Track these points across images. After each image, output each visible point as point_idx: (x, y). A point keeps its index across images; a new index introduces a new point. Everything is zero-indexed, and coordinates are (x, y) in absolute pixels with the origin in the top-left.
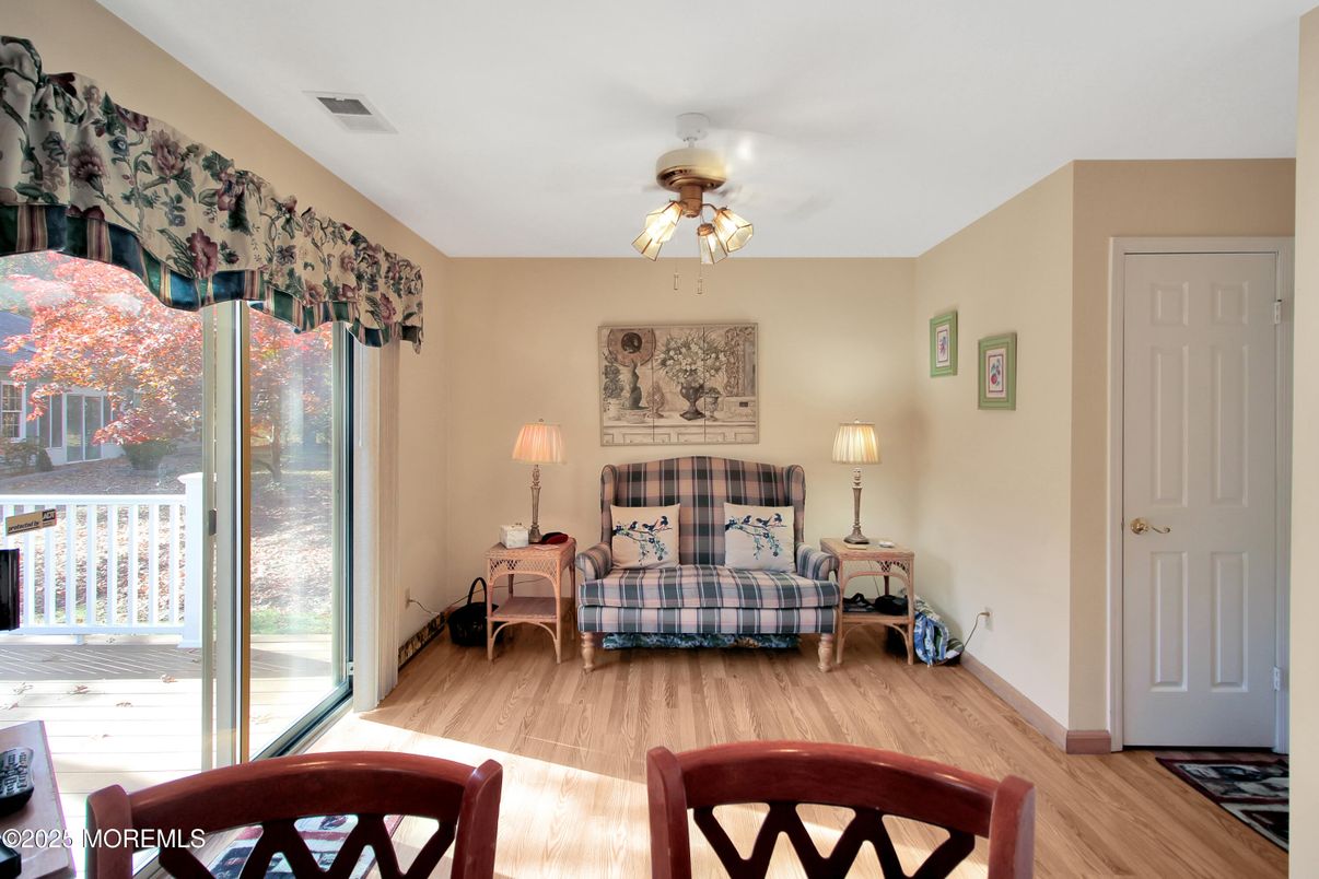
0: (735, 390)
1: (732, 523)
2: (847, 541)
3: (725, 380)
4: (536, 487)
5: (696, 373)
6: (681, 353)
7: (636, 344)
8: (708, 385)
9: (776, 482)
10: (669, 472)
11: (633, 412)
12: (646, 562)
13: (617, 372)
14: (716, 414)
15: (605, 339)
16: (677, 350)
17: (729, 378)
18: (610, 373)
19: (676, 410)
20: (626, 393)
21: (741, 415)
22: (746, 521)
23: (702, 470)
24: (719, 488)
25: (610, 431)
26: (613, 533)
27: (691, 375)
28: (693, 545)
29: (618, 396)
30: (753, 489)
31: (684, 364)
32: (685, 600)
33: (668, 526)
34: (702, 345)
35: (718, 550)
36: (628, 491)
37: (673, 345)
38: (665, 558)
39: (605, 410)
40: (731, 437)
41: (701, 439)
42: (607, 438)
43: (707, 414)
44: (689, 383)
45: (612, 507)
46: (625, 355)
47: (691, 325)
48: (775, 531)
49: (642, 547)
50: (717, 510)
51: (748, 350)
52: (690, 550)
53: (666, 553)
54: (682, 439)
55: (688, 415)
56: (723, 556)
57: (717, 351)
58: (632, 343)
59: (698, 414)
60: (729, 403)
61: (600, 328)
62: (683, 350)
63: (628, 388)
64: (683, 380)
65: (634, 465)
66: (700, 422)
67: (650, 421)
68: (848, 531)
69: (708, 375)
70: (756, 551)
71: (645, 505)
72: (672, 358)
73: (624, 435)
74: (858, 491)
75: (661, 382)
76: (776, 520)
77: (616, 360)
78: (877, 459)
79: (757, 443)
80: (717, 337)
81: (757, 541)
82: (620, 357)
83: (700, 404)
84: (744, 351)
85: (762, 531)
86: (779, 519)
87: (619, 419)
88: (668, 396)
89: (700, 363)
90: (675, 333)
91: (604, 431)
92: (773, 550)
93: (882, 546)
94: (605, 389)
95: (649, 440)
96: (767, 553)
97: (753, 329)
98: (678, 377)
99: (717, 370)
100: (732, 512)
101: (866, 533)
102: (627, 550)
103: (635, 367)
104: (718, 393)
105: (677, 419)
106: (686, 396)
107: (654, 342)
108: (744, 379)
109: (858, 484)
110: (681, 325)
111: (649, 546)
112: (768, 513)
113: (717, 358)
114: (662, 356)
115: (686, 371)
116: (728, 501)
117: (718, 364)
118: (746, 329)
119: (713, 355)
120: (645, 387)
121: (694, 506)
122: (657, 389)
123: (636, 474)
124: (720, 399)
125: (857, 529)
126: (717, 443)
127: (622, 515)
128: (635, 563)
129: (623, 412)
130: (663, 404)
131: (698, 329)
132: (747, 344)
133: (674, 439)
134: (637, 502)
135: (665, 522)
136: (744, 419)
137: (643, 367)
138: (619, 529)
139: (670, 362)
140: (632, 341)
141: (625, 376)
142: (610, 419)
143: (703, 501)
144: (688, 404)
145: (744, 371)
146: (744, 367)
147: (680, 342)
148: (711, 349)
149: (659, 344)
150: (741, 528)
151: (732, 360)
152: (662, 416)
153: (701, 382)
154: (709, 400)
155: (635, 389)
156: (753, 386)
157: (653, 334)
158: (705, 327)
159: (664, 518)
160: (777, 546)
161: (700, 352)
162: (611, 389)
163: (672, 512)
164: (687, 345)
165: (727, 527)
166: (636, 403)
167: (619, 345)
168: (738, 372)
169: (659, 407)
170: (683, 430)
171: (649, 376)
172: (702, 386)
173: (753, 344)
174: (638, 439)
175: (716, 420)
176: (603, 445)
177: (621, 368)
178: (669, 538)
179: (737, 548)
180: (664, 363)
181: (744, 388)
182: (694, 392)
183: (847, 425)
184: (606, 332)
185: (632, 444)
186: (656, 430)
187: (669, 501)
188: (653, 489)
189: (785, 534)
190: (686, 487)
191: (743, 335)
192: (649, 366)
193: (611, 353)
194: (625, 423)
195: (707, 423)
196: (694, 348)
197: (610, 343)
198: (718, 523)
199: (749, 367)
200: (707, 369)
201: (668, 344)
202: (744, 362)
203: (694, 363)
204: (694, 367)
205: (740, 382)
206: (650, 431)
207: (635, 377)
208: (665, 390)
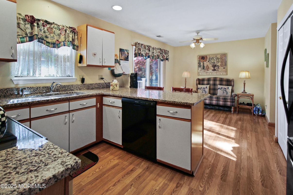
0: (222, 66)
1: (219, 88)
2: (242, 92)
3: (220, 64)
4: (186, 81)
9: (229, 82)
10: (209, 80)
11: (203, 70)
14: (219, 70)
15: (198, 58)
16: (211, 59)
18: (199, 63)
19: (211, 69)
20: (202, 67)
21: (224, 70)
22: (222, 88)
23: (215, 79)
24: (218, 82)
26: (198, 89)
29: (201, 67)
30: (224, 83)
36: (201, 82)
37: (210, 58)
39: (198, 69)
40: (222, 74)
41: (216, 74)
43: (217, 70)
44: (213, 65)
45: (198, 85)
46: (202, 60)
47: (214, 55)
48: (227, 90)
50: (217, 86)
51: (225, 58)
52: (211, 92)
53: (207, 92)
54: (212, 74)
56: (217, 94)
57: (219, 59)
59: (214, 70)
60: (221, 68)
61: (198, 56)
62: (212, 59)
63: (202, 66)
64: (212, 64)
66: (216, 71)
67: (206, 71)
69: (217, 63)
70: (223, 93)
71: (204, 85)
72: (210, 60)
73: (202, 73)
74: (245, 84)
75: (208, 65)
77: (200, 61)
78: (248, 78)
79: (227, 75)
80: (219, 56)
82: (201, 61)
83: (215, 68)
84: (224, 58)
85: (224, 90)
86: (228, 88)
87: (201, 71)
88: (209, 67)
89: (215, 61)
90: (211, 56)
91: (198, 73)
93: (249, 93)
94: (198, 66)
95: (206, 74)
96: (225, 94)
97: (226, 54)
99: (219, 62)
100: (219, 86)
101: (246, 91)
102: (200, 92)
103: (204, 62)
105: (211, 71)
106: (213, 67)
107: (207, 58)
109: (244, 82)
110: (212, 55)
111: (204, 91)
112: (226, 87)
113: (219, 60)
114: (208, 60)
115: (213, 62)
117: (219, 61)
118: (224, 54)
119: (218, 60)
120: (205, 65)
121: (213, 85)
122: (207, 66)
123: (203, 80)
124: (219, 67)
125: (244, 91)
126: (219, 75)
127: (199, 86)
132: (225, 57)
133: (211, 74)
139: (210, 61)
140: (203, 58)
141: (202, 64)
142: (199, 71)
143: (215, 85)
144: (213, 68)
148: (218, 58)
150: (221, 89)
151: (222, 60)
152: (208, 70)
153: (216, 64)
154: (217, 67)
155: (204, 66)
156: (226, 65)
157: (207, 57)
158: (216, 55)
159: (207, 87)
160: (228, 93)
161: (215, 59)
162: (199, 66)
164: (213, 58)
165: (218, 89)
166: (204, 68)
167: (201, 59)
168: (223, 62)
169: (208, 68)
170: (212, 73)
171: (206, 64)
173: (226, 57)
174: (204, 74)
175: (219, 71)
176: (198, 75)
178: (207, 90)
179: (220, 93)
180: (209, 61)
181: (224, 65)
182: (214, 66)
183: (242, 71)
184: (198, 57)
185: (203, 75)
186: (207, 73)
187: (208, 84)
188: (206, 82)
189: (229, 91)
190: (211, 82)
191: (224, 56)
192: (206, 62)
193: (199, 60)
194: (202, 72)
195: (217, 71)
196: (214, 58)
197: (199, 58)
198: (217, 88)
199: (225, 61)
200: (217, 62)
201: (209, 58)
202: (224, 60)
203: (214, 61)
204: (214, 62)
205: (223, 64)
206: (206, 73)
207: (204, 64)
208: (209, 66)
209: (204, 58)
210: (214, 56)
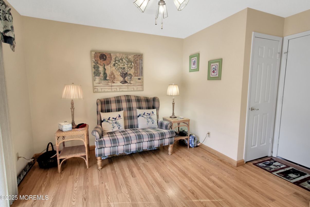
0: (137, 75)
1: (140, 115)
2: (170, 117)
3: (134, 72)
4: (73, 108)
5: (125, 69)
6: (120, 62)
7: (105, 58)
8: (129, 73)
9: (150, 102)
10: (118, 101)
11: (104, 81)
12: (114, 130)
13: (98, 67)
14: (131, 82)
15: (93, 55)
16: (119, 61)
17: (135, 71)
18: (96, 68)
19: (119, 81)
20: (102, 75)
21: (139, 82)
22: (144, 114)
23: (129, 100)
24: (134, 105)
25: (97, 88)
26: (102, 121)
27: (123, 69)
28: (128, 122)
29: (99, 76)
30: (144, 104)
31: (121, 66)
32: (132, 141)
33: (121, 118)
34: (126, 60)
35: (135, 124)
36: (105, 107)
37: (117, 59)
38: (121, 128)
39: (94, 80)
40: (135, 89)
41: (127, 90)
42: (95, 90)
43: (129, 82)
44: (123, 72)
45: (101, 113)
46: (101, 62)
47: (123, 53)
48: (152, 117)
49: (113, 125)
50: (134, 111)
51: (141, 62)
52: (127, 124)
53: (121, 126)
54: (121, 90)
55: (122, 82)
56: (138, 125)
57: (131, 62)
58: (103, 57)
59: (125, 82)
60: (135, 78)
61: (91, 51)
62: (121, 61)
63: (102, 73)
64: (121, 71)
65: (106, 99)
66: (126, 84)
67: (110, 84)
68: (171, 115)
69: (128, 70)
70: (147, 123)
71: (112, 112)
72: (117, 63)
73: (101, 89)
74: (173, 104)
75: (114, 72)
76: (152, 113)
77: (98, 63)
78: (179, 94)
79: (143, 91)
80: (131, 57)
81: (147, 120)
82: (99, 62)
83: (126, 78)
84: (139, 62)
85: (149, 117)
86: (153, 113)
87: (100, 83)
88: (116, 76)
89: (126, 66)
90: (118, 55)
91: (94, 87)
92: (152, 122)
93: (180, 118)
94: (94, 73)
95: (110, 90)
96: (150, 123)
97: (142, 55)
98: (119, 70)
99: (131, 68)
100: (139, 112)
101: (176, 115)
102: (107, 127)
103: (105, 66)
104: (132, 75)
105: (119, 84)
106: (122, 76)
107: (111, 57)
108: (139, 71)
109: (173, 102)
110: (120, 53)
111: (115, 125)
112: (150, 111)
113: (131, 64)
114: (114, 63)
115: (122, 68)
116: (137, 108)
117: (131, 66)
118: (140, 55)
119: (130, 63)
120: (108, 72)
121: (127, 111)
122: (112, 73)
123: (107, 102)
124: (132, 77)
125: (173, 114)
126: (132, 91)
127: (104, 116)
128: (111, 131)
129: (101, 81)
130: (114, 78)
131: (125, 55)
132: (140, 60)
133: (118, 90)
134: (109, 111)
135: (120, 116)
136: (139, 83)
137: (107, 66)
138: (104, 120)
139: (116, 65)
141: (101, 69)
142: (96, 83)
143: (130, 109)
144: (122, 79)
145: (139, 69)
146: (139, 67)
147: (120, 58)
148: (129, 61)
149: (112, 58)
150: (143, 116)
151: (136, 65)
152: (114, 83)
153: (126, 72)
154: (129, 77)
155: (105, 73)
156: (142, 73)
157: (110, 55)
158: (127, 54)
159: (119, 115)
160: (153, 121)
161: (126, 62)
162: (96, 73)
163: (121, 113)
164: (122, 59)
165: (138, 116)
166: (105, 78)
167: (99, 58)
168: (137, 69)
169: (113, 79)
170: (121, 87)
171: (109, 69)
172: (127, 73)
173: (142, 60)
174: (106, 90)
175: (131, 84)
176: (94, 92)
177: (100, 66)
178: (121, 122)
179: (141, 123)
180: (114, 65)
181: (139, 74)
182: (124, 75)
183: (169, 85)
184: (93, 53)
185: (104, 92)
186: (113, 87)
187: (119, 110)
188: (113, 106)
189: (154, 117)
190: (124, 105)
191: (139, 57)
192: (110, 66)
193: (96, 60)
194: (102, 85)
195: (129, 85)
196: (124, 60)
197: (95, 57)
198: (135, 115)
199: (141, 68)
200: (128, 68)
201: (115, 59)
202: (139, 66)
203: (124, 65)
204: (124, 67)
205: (138, 72)
206: (110, 87)
207: (105, 69)
208: (115, 74)
209: (106, 57)
210: (124, 56)
